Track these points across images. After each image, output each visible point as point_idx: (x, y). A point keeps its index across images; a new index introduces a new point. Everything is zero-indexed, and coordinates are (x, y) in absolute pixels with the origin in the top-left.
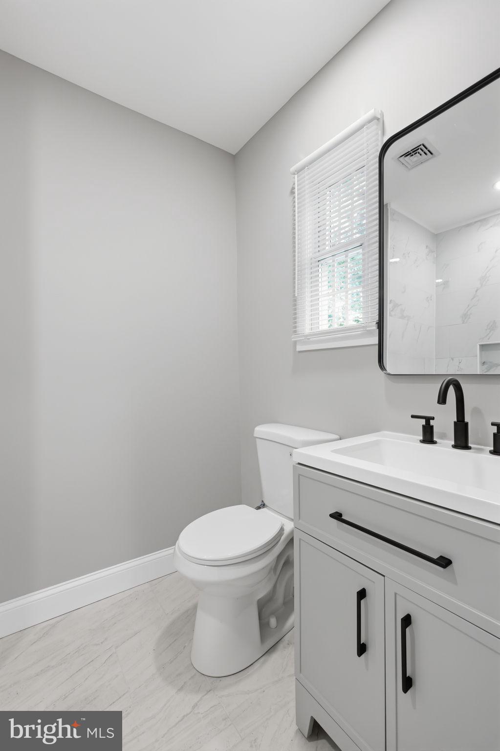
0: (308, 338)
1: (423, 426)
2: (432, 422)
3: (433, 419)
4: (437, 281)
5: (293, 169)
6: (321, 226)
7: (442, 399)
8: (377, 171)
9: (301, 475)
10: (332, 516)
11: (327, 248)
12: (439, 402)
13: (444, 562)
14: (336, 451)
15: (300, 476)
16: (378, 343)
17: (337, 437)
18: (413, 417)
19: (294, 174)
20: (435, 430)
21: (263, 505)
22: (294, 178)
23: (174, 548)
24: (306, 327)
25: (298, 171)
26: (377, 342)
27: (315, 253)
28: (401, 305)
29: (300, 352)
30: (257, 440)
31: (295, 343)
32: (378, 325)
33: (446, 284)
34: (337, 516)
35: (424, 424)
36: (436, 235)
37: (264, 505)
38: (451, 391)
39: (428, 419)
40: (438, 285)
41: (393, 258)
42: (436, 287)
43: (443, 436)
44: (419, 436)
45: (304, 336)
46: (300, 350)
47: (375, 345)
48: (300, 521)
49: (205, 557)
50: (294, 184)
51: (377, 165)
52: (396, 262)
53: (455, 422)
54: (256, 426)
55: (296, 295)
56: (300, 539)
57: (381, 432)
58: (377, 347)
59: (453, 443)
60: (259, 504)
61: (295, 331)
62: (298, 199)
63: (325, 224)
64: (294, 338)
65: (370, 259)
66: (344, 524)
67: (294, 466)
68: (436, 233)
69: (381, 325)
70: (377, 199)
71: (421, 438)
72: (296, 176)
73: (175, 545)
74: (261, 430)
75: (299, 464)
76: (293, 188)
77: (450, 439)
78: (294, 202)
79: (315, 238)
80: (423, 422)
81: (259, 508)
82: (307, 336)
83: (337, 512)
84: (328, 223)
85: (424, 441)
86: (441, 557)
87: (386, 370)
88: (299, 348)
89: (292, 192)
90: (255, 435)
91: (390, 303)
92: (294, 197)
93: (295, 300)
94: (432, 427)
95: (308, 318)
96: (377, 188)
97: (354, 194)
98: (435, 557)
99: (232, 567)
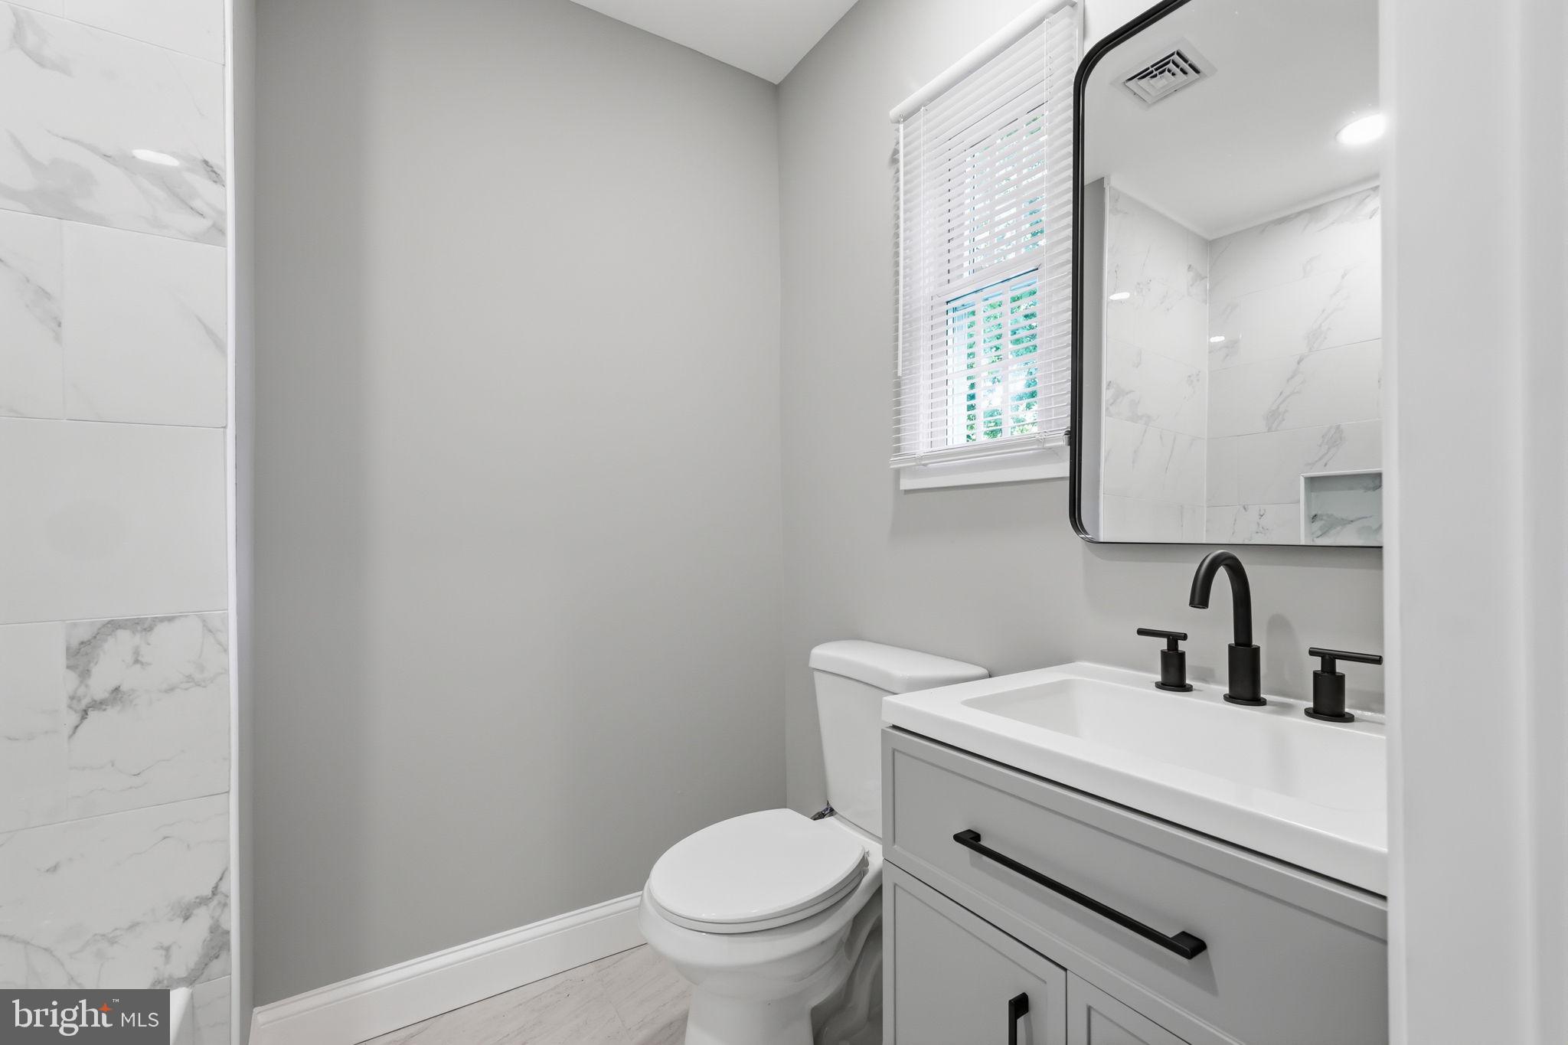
0: (923, 462)
1: (1163, 652)
2: (1182, 646)
3: (1184, 637)
4: (1214, 340)
5: (895, 111)
6: (953, 229)
7: (1200, 597)
8: (1071, 112)
9: (898, 751)
10: (958, 838)
11: (966, 274)
12: (1192, 604)
13: (1190, 946)
14: (972, 703)
15: (896, 753)
16: (1068, 475)
17: (982, 671)
18: (1141, 632)
19: (898, 122)
20: (1189, 662)
21: (831, 812)
22: (898, 130)
23: (642, 895)
24: (920, 440)
25: (907, 116)
26: (1067, 473)
27: (941, 285)
28: (1131, 392)
29: (907, 492)
30: (817, 674)
31: (898, 473)
32: (1070, 438)
33: (1231, 346)
34: (970, 839)
35: (1166, 648)
36: (1210, 242)
37: (832, 810)
38: (1222, 579)
39: (1174, 639)
40: (1213, 349)
41: (1114, 293)
42: (1210, 352)
43: (1207, 676)
44: (1156, 673)
45: (915, 459)
46: (906, 488)
47: (1062, 479)
48: (895, 846)
49: (704, 916)
50: (898, 143)
51: (1071, 101)
52: (1121, 302)
53: (1230, 647)
54: (816, 646)
55: (900, 374)
56: (895, 885)
57: (1076, 663)
58: (1068, 483)
59: (1226, 690)
60: (821, 808)
61: (898, 449)
62: (905, 174)
63: (963, 224)
64: (895, 463)
65: (1055, 299)
66: (985, 859)
67: (883, 731)
68: (1211, 238)
69: (1075, 436)
70: (1070, 172)
71: (1158, 678)
72: (901, 126)
73: (642, 888)
74: (825, 654)
75: (895, 727)
76: (896, 152)
77: (1219, 682)
78: (898, 180)
79: (941, 255)
80: (1163, 644)
81: (820, 816)
82: (921, 458)
83: (969, 831)
84: (967, 223)
85: (1162, 686)
86: (1183, 933)
87: (1086, 533)
88: (906, 484)
89: (894, 161)
90: (813, 664)
91: (1107, 389)
92: (898, 171)
93: (898, 385)
94: (1182, 655)
95: (923, 421)
96: (1070, 149)
97: (1024, 160)
98: (1170, 933)
99: (758, 938)
